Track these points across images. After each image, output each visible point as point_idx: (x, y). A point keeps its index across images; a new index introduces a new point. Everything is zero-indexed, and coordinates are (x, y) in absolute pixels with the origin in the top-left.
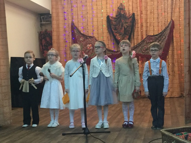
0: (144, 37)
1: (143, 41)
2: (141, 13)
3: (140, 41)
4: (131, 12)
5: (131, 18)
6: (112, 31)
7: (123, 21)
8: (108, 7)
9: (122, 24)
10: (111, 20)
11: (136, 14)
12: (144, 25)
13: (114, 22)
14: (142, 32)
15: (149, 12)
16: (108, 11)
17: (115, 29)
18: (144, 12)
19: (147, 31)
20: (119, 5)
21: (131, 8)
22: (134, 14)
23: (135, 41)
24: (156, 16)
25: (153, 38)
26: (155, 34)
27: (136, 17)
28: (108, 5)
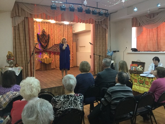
0: (53, 44)
1: (53, 46)
2: (52, 35)
3: (51, 46)
4: (48, 34)
5: (48, 36)
6: (40, 41)
7: (45, 37)
8: (38, 30)
9: (44, 38)
10: (39, 36)
11: (50, 35)
12: (53, 39)
13: (41, 37)
14: (52, 43)
15: (55, 34)
16: (38, 32)
17: (41, 40)
18: (53, 34)
19: (54, 42)
20: (42, 30)
21: (48, 32)
22: (49, 35)
23: (49, 46)
24: (57, 37)
25: (57, 45)
26: (58, 44)
27: (50, 36)
28: (38, 29)
